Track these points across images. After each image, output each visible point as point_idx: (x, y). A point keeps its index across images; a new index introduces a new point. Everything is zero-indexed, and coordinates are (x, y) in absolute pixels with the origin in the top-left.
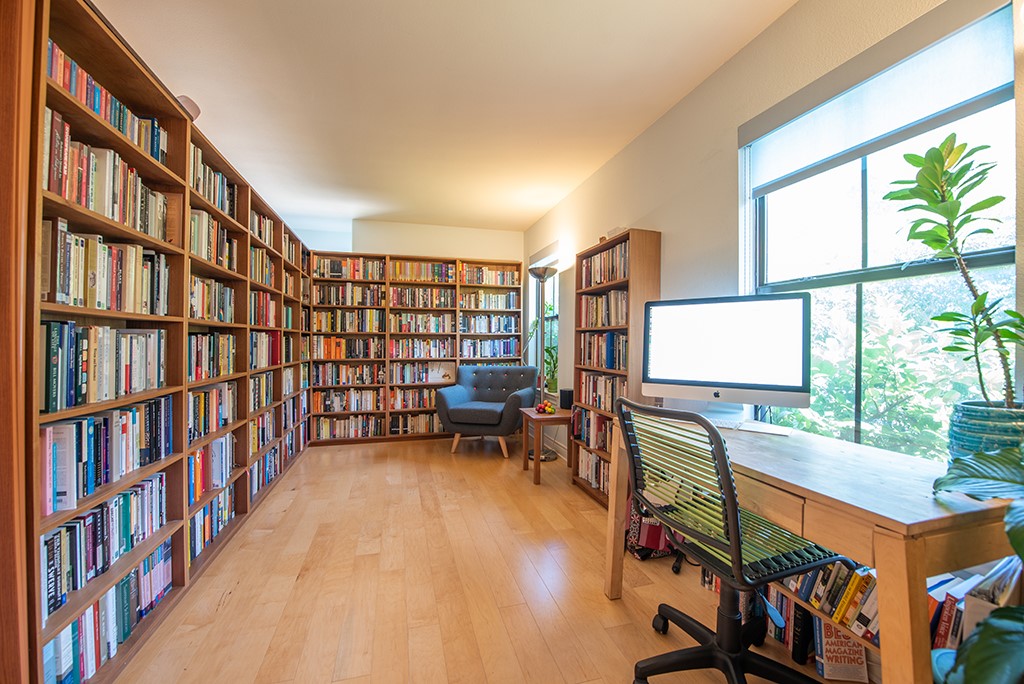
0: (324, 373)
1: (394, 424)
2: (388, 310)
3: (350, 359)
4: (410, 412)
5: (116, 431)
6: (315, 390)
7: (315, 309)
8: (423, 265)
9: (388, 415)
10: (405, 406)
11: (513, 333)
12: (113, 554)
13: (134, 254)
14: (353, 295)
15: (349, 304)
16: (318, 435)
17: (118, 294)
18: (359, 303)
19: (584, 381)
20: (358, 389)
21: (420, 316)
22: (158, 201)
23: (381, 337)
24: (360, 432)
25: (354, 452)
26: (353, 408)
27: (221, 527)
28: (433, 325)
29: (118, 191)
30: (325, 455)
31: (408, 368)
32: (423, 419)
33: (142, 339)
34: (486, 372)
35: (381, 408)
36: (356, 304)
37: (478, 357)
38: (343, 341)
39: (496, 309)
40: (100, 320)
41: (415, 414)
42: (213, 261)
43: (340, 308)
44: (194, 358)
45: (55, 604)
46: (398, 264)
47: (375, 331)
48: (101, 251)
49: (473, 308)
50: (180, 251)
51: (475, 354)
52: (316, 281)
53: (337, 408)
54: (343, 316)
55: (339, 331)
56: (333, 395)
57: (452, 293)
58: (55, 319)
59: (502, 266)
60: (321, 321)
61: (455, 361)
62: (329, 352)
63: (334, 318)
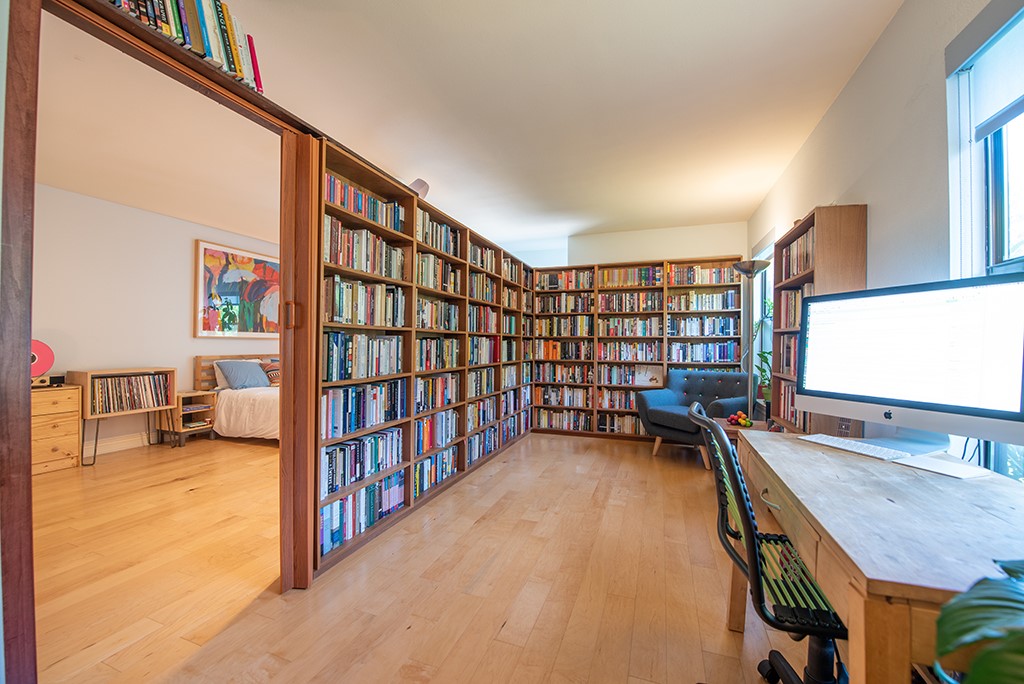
0: (544, 371)
1: (602, 421)
2: (596, 316)
3: (564, 360)
4: (618, 413)
5: (369, 397)
6: (537, 385)
7: (538, 317)
8: (630, 270)
9: (595, 413)
10: (612, 406)
11: (732, 335)
12: (366, 472)
13: (380, 289)
14: (567, 303)
15: (563, 311)
16: (539, 424)
17: (371, 315)
18: (572, 311)
19: (783, 392)
20: (571, 387)
21: (627, 320)
22: (397, 255)
23: (591, 341)
24: (572, 425)
25: (567, 442)
26: (566, 404)
27: (445, 477)
28: (640, 329)
29: (370, 254)
30: (544, 441)
31: (615, 370)
32: (628, 421)
33: (387, 342)
34: (698, 378)
35: (590, 406)
36: (569, 311)
37: (688, 361)
38: (559, 344)
39: (711, 310)
40: (360, 331)
41: (621, 415)
42: (439, 288)
43: (556, 316)
44: (424, 355)
45: (332, 489)
46: (606, 272)
47: (585, 335)
48: (361, 290)
49: (683, 309)
50: (409, 284)
51: (684, 358)
52: (538, 294)
53: (554, 402)
54: (559, 322)
55: (555, 335)
56: (550, 390)
57: (659, 296)
58: (332, 331)
59: (718, 263)
60: (542, 327)
61: (662, 364)
62: (548, 354)
63: (551, 324)
